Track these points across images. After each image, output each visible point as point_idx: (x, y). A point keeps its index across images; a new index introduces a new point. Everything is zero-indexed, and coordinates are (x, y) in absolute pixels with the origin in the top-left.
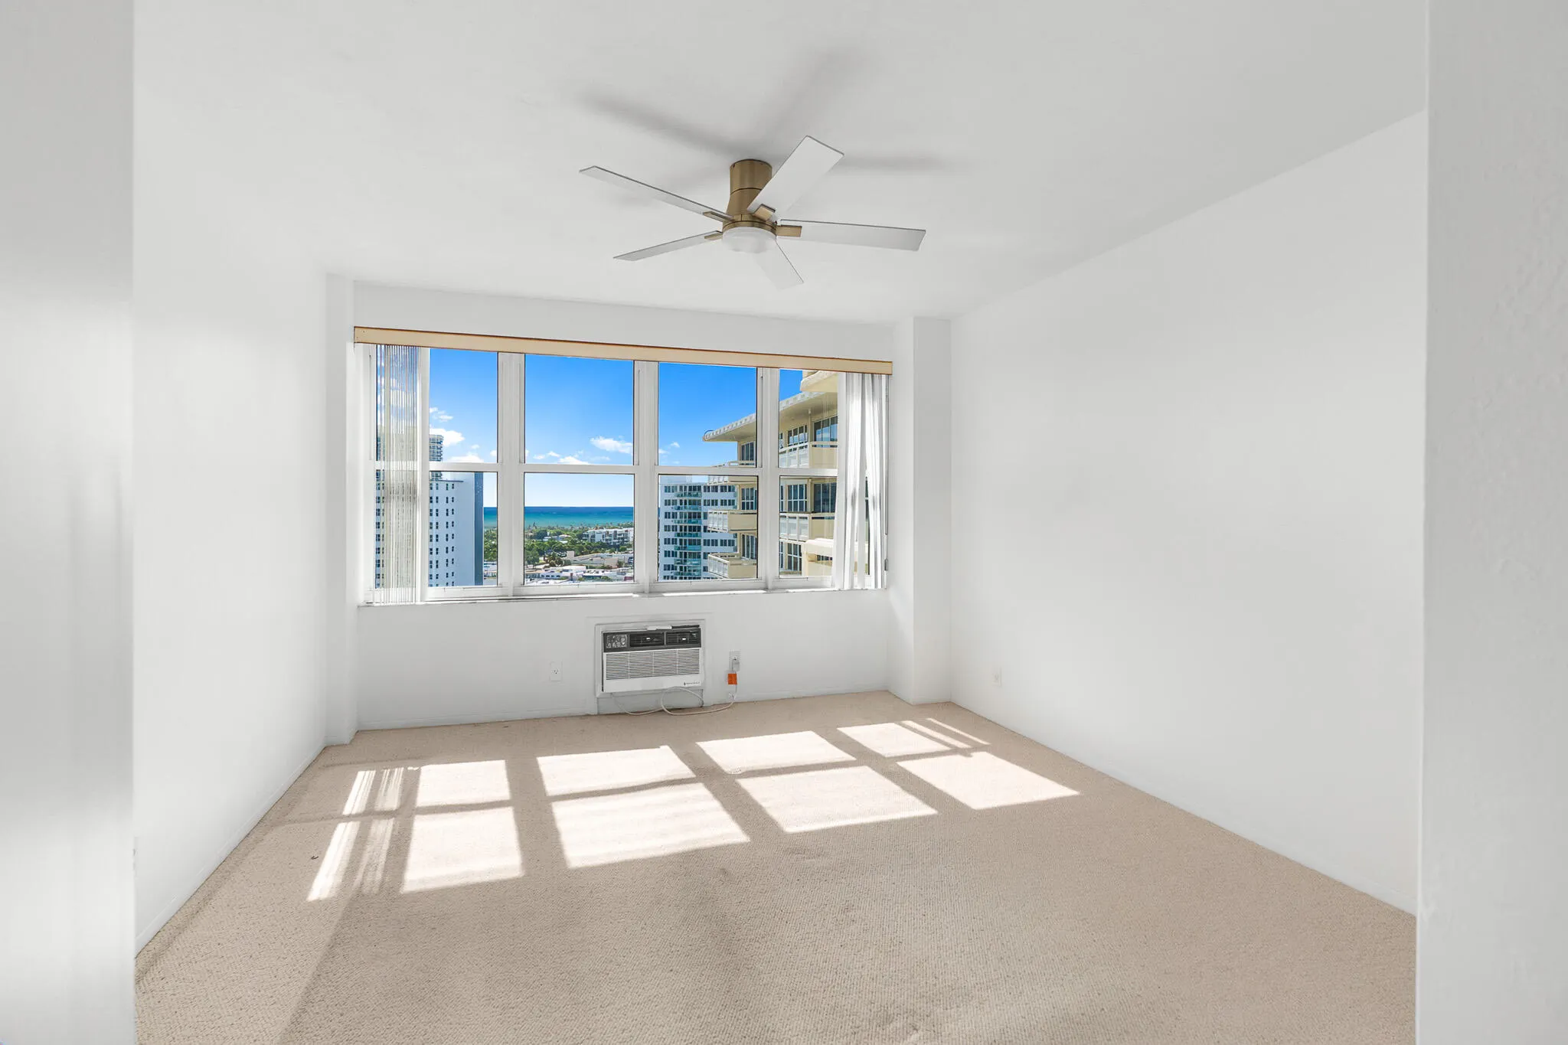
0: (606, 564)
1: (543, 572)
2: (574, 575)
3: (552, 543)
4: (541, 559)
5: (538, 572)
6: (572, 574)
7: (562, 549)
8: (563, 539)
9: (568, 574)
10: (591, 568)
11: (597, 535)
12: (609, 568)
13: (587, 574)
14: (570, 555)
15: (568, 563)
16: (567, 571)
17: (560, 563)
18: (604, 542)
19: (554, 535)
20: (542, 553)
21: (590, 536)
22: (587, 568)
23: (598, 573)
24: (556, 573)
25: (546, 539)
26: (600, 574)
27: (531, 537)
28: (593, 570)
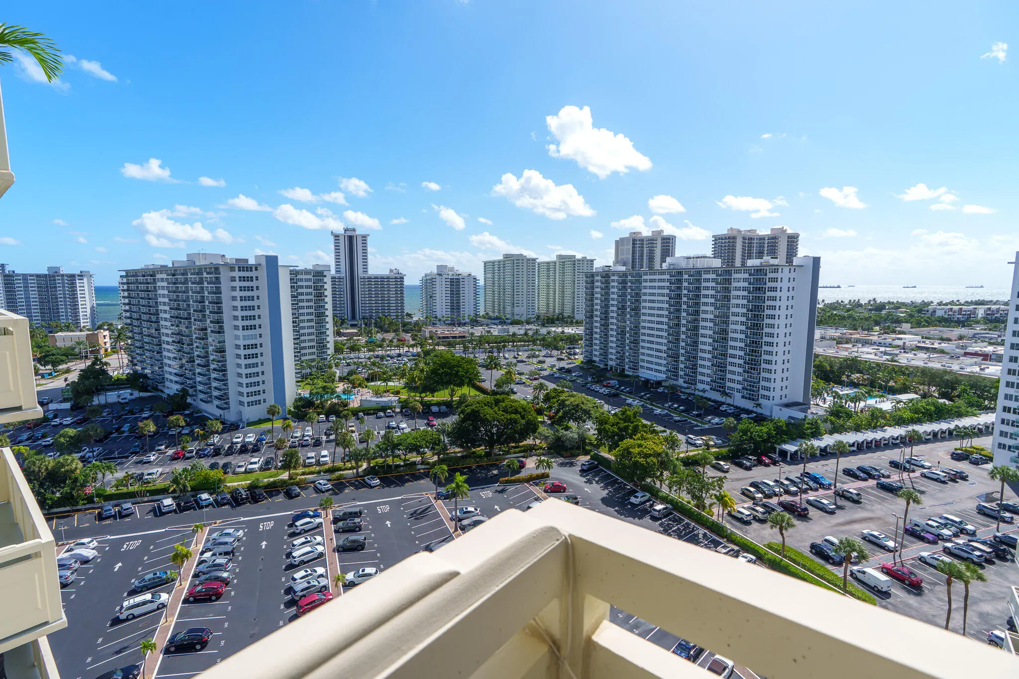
0: (945, 336)
1: (875, 338)
2: (907, 344)
3: (889, 314)
4: (877, 328)
5: (871, 338)
6: (904, 343)
7: (898, 321)
8: (902, 312)
9: (900, 343)
10: (926, 338)
11: (937, 311)
12: (949, 340)
13: (923, 345)
14: (906, 326)
15: (903, 333)
16: (900, 339)
17: (894, 332)
18: (946, 316)
19: (893, 309)
20: (877, 323)
21: (930, 312)
22: (922, 338)
23: (933, 344)
24: (889, 341)
25: (884, 312)
26: (936, 345)
27: (870, 310)
28: (927, 341)
